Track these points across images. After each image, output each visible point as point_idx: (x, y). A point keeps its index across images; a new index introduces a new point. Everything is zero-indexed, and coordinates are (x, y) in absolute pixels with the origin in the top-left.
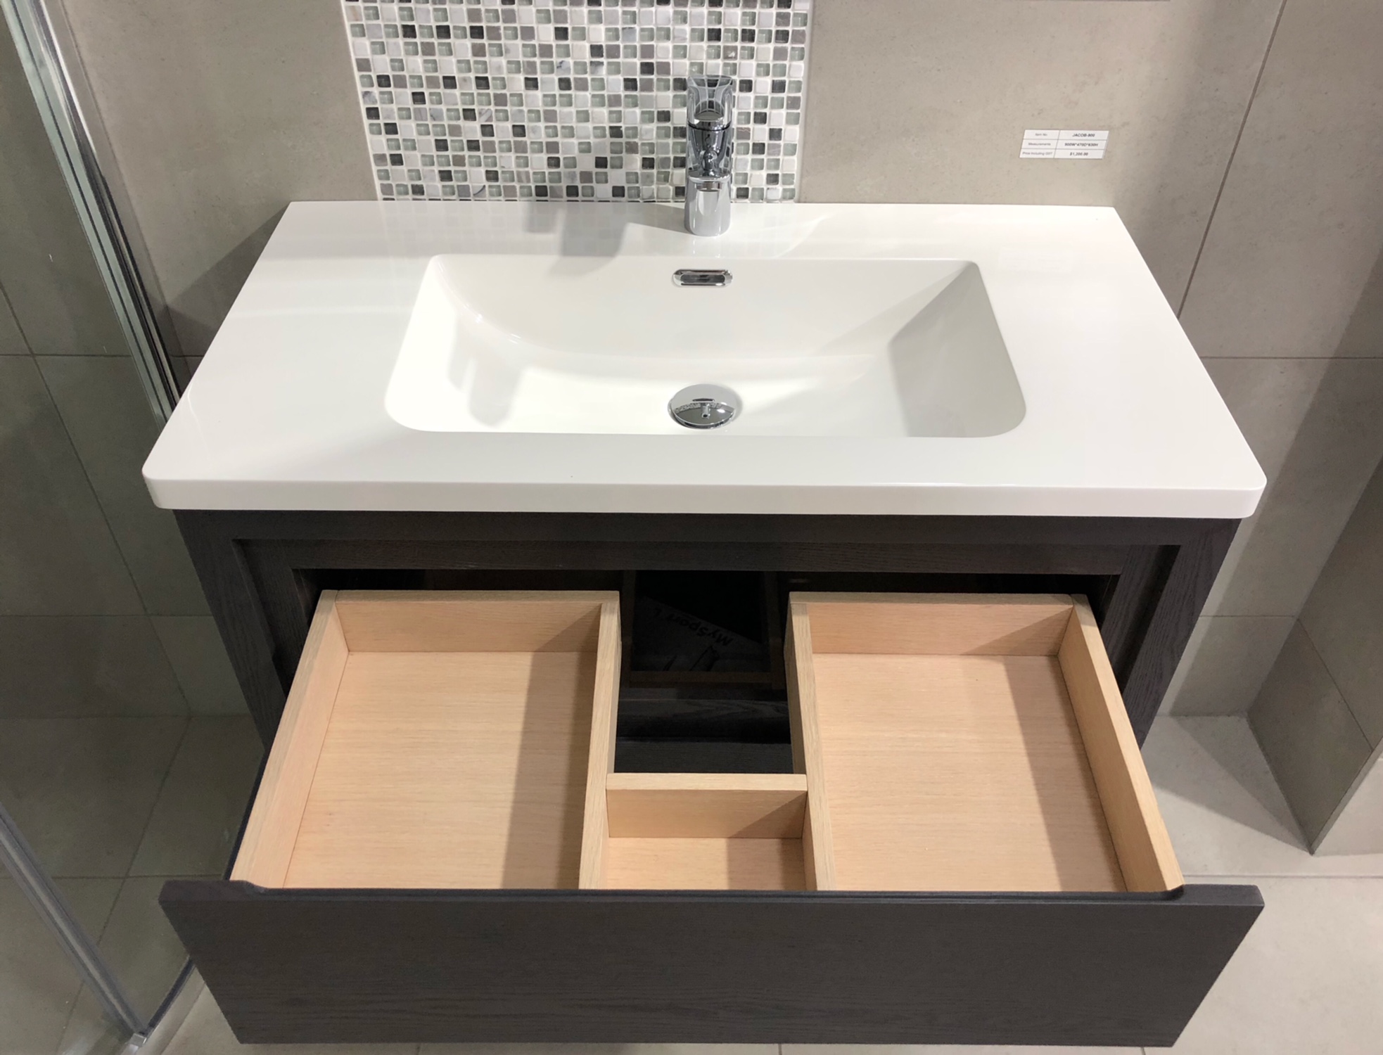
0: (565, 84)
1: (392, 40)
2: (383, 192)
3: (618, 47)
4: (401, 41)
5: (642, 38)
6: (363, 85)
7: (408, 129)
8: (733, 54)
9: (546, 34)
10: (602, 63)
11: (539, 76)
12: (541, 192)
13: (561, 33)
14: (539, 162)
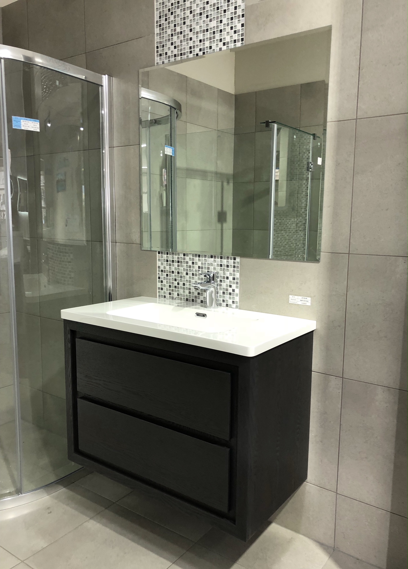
0: (193, 274)
1: (164, 262)
2: (159, 297)
3: (203, 267)
4: (166, 263)
5: (208, 265)
6: (158, 272)
7: (165, 282)
8: (224, 270)
9: (190, 263)
10: (200, 270)
11: (188, 272)
12: (187, 300)
13: (193, 263)
14: (187, 292)
